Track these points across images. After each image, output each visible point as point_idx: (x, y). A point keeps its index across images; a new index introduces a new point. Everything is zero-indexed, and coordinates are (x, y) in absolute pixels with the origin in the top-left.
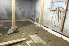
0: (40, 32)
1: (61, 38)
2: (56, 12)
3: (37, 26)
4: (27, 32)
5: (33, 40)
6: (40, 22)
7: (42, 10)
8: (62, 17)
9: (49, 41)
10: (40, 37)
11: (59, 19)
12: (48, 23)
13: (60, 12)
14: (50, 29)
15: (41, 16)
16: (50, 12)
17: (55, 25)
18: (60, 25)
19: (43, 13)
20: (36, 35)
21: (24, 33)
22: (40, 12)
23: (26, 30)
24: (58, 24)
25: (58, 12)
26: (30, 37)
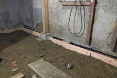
0: (48, 51)
3: (40, 40)
4: (22, 57)
5: (40, 74)
7: (45, 7)
10: (51, 62)
15: (46, 18)
19: (50, 13)
21: (14, 60)
22: (43, 10)
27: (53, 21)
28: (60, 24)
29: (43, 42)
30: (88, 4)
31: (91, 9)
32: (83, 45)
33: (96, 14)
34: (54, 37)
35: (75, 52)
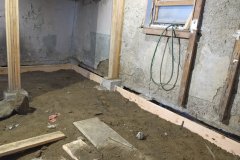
0: (111, 109)
1: (181, 127)
2: (164, 39)
3: (99, 89)
6: (110, 75)
8: (183, 58)
9: (144, 138)
11: (176, 65)
12: (138, 77)
13: (176, 40)
14: (144, 97)
15: (115, 53)
16: (146, 39)
17: (162, 86)
18: (179, 83)
19: (123, 45)
20: (97, 119)
22: (113, 38)
23: (62, 105)
24: (173, 82)
25: (170, 40)
26: (75, 128)
27: (127, 59)
28: (138, 65)
29: (106, 93)
30: (186, 35)
31: (189, 45)
32: (173, 106)
33: (198, 54)
34: (125, 88)
35: (157, 116)
